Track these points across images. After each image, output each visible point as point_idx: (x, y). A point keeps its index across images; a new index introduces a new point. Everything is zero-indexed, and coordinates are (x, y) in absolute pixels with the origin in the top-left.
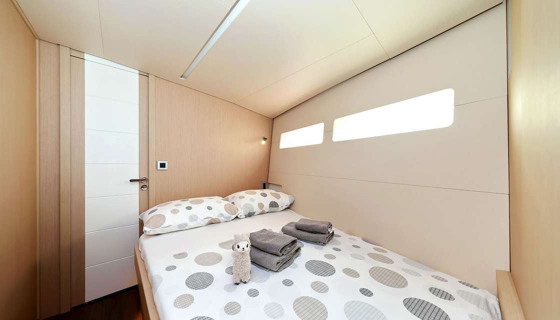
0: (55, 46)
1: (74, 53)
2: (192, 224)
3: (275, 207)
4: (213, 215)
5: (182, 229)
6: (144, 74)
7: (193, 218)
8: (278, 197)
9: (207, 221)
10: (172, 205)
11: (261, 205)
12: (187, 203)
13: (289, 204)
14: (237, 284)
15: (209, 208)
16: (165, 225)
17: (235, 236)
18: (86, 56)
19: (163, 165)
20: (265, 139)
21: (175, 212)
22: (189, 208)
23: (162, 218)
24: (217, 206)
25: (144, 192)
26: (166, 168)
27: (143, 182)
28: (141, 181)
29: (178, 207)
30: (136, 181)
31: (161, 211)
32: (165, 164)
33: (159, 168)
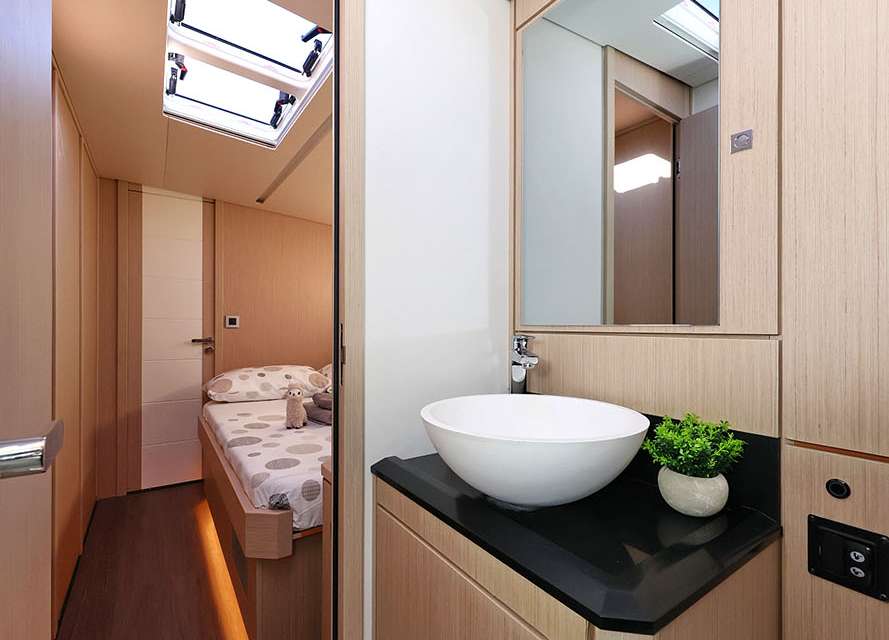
1: (133, 187)
2: (263, 394)
5: (252, 399)
6: (211, 203)
7: (265, 387)
9: (283, 392)
10: (242, 372)
12: (261, 370)
14: (288, 428)
15: (288, 377)
16: (232, 390)
18: (144, 189)
19: (232, 321)
21: (243, 378)
22: (262, 375)
23: (229, 383)
24: (301, 376)
25: (209, 357)
26: (237, 325)
27: (208, 344)
28: (204, 341)
29: (248, 374)
30: (199, 341)
31: (227, 376)
32: (235, 320)
33: (228, 325)
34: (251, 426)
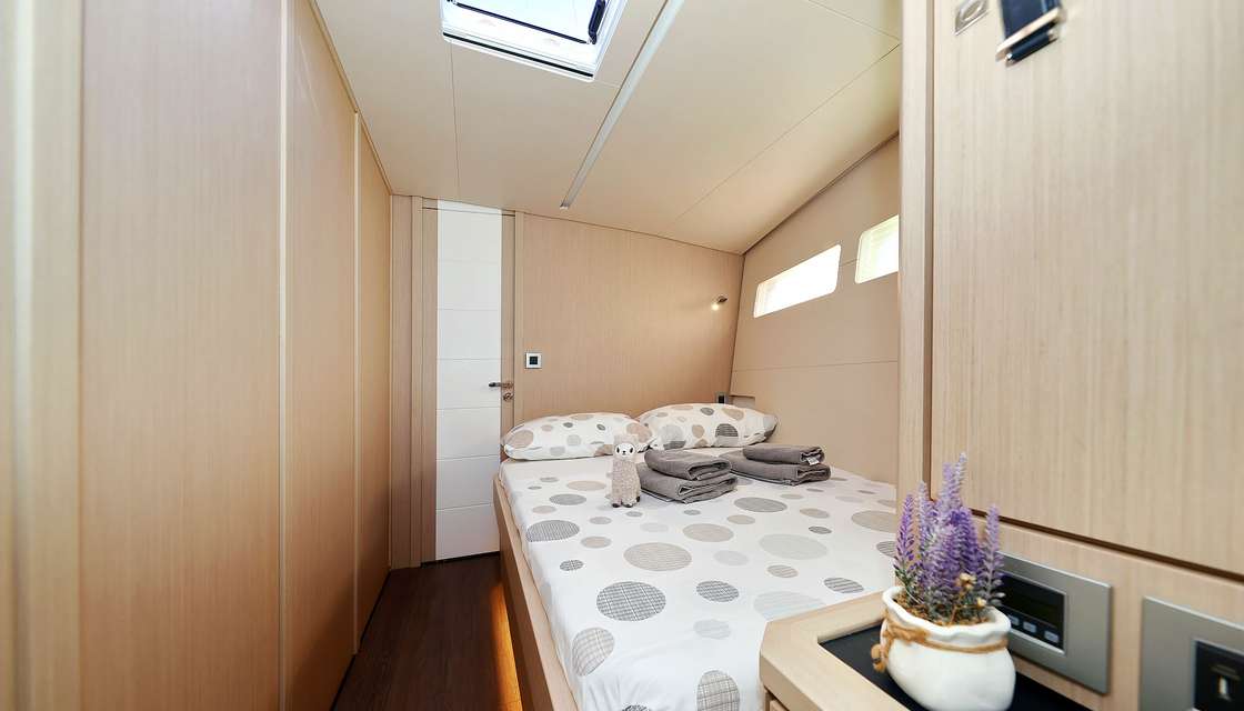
0: (407, 200)
1: (428, 204)
2: (572, 451)
3: (730, 435)
4: (607, 438)
5: (556, 456)
6: (509, 214)
7: (574, 441)
8: (739, 416)
9: (595, 448)
10: (545, 421)
11: (698, 430)
12: (568, 419)
13: (762, 431)
14: (616, 506)
15: (601, 427)
16: (532, 445)
17: (615, 437)
18: (441, 205)
19: (534, 360)
20: (722, 301)
21: (547, 428)
22: (569, 425)
23: (530, 435)
24: (616, 427)
25: (508, 404)
26: (538, 366)
27: (506, 388)
28: (504, 386)
29: (553, 424)
30: (499, 385)
31: (528, 426)
32: (536, 358)
33: (528, 365)
34: (560, 499)
